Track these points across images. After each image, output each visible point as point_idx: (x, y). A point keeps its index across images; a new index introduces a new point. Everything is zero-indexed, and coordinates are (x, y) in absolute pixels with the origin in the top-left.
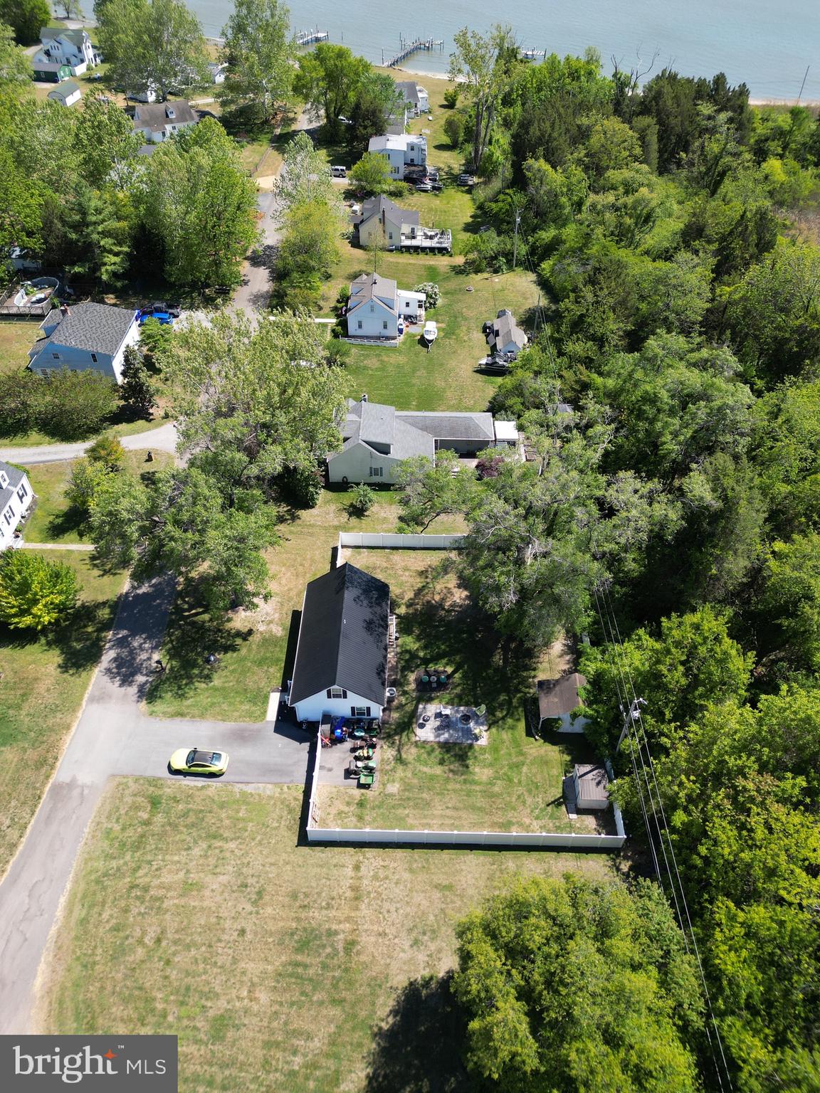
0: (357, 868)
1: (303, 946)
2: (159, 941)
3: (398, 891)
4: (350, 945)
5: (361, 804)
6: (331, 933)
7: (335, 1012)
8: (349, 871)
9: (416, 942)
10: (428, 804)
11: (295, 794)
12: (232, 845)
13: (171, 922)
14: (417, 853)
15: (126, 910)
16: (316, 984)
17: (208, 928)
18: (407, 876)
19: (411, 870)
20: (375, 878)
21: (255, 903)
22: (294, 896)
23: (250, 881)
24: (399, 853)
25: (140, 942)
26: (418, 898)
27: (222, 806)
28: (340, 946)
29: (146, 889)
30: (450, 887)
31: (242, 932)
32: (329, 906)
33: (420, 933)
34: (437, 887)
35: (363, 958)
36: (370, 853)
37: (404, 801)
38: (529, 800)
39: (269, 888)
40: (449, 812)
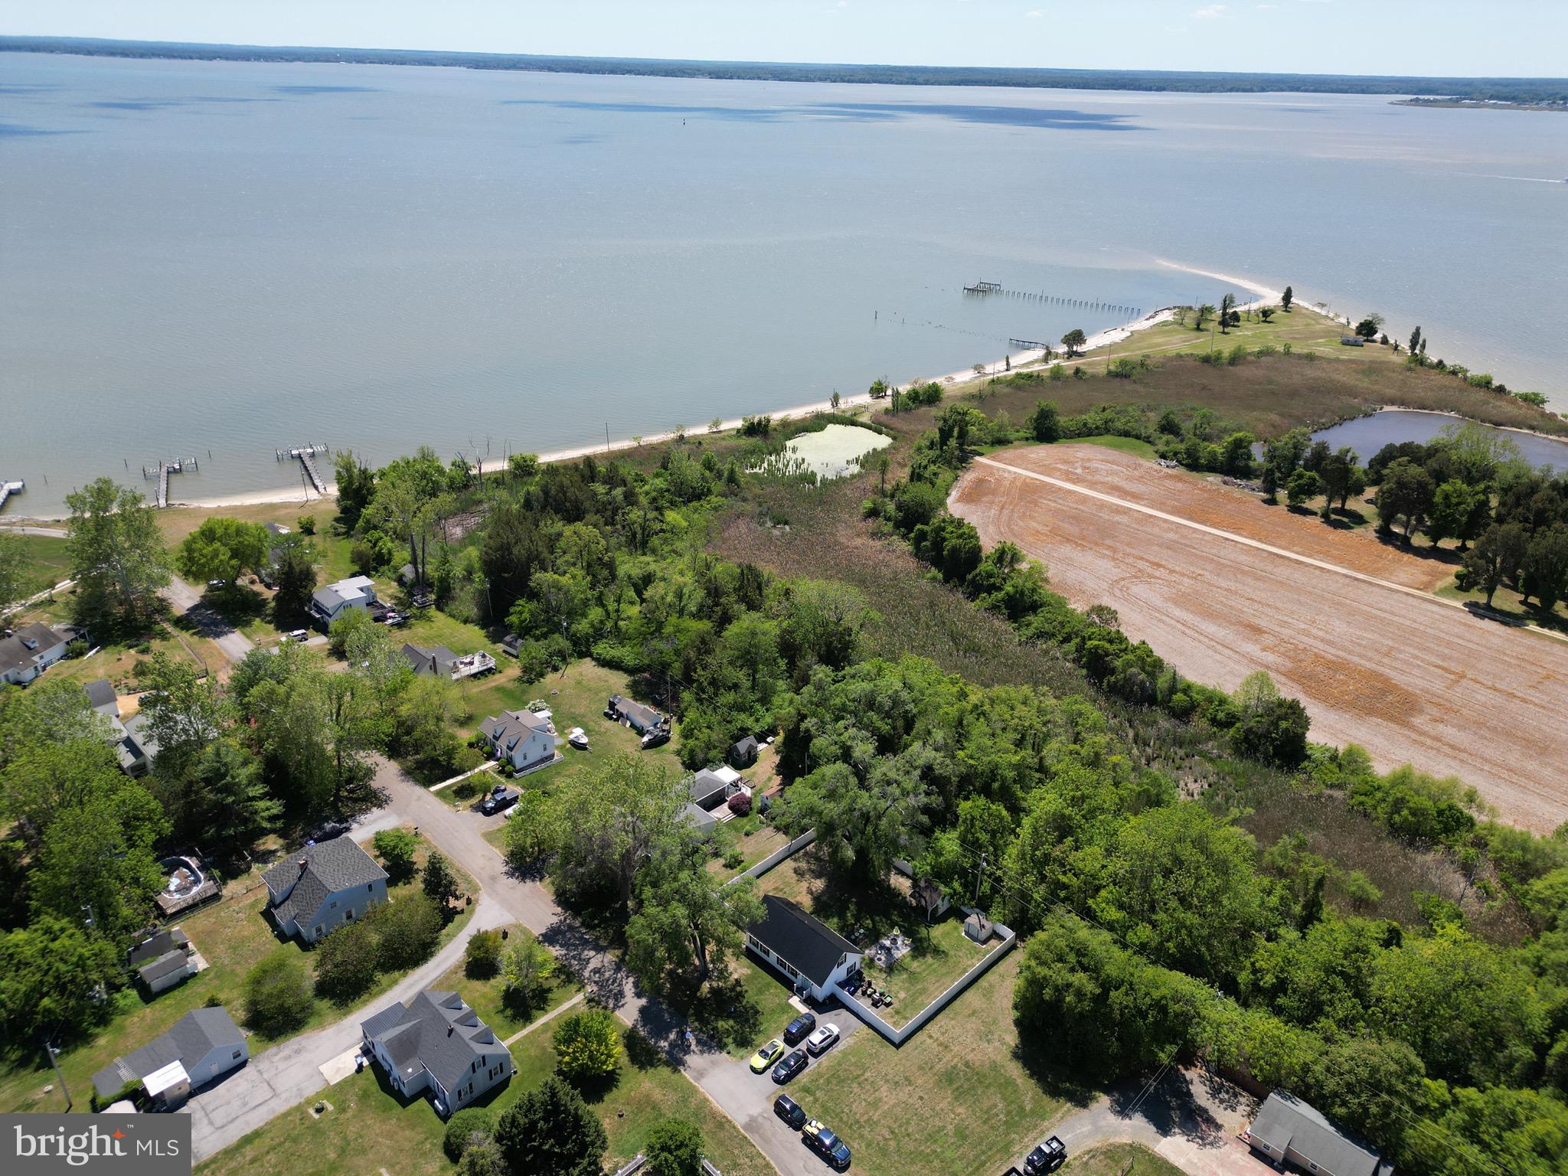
0: (930, 1037)
1: (950, 1081)
2: (893, 1132)
3: (958, 1031)
4: (967, 1065)
5: (898, 1012)
7: (993, 1089)
8: (929, 1041)
9: (988, 1042)
10: (923, 988)
11: (864, 1033)
12: (868, 1074)
13: (887, 1122)
14: (947, 1011)
16: (973, 1089)
17: (905, 1110)
18: (953, 1022)
19: (952, 1019)
20: (943, 1034)
21: (910, 1085)
22: (922, 1068)
23: (896, 1079)
24: (939, 1017)
26: (969, 1026)
27: (839, 1064)
28: (964, 1068)
30: (974, 1012)
31: (921, 1098)
32: (940, 1060)
34: (969, 1016)
35: (977, 1064)
36: (928, 1027)
37: (914, 998)
38: (961, 954)
39: (908, 1074)
40: (937, 985)
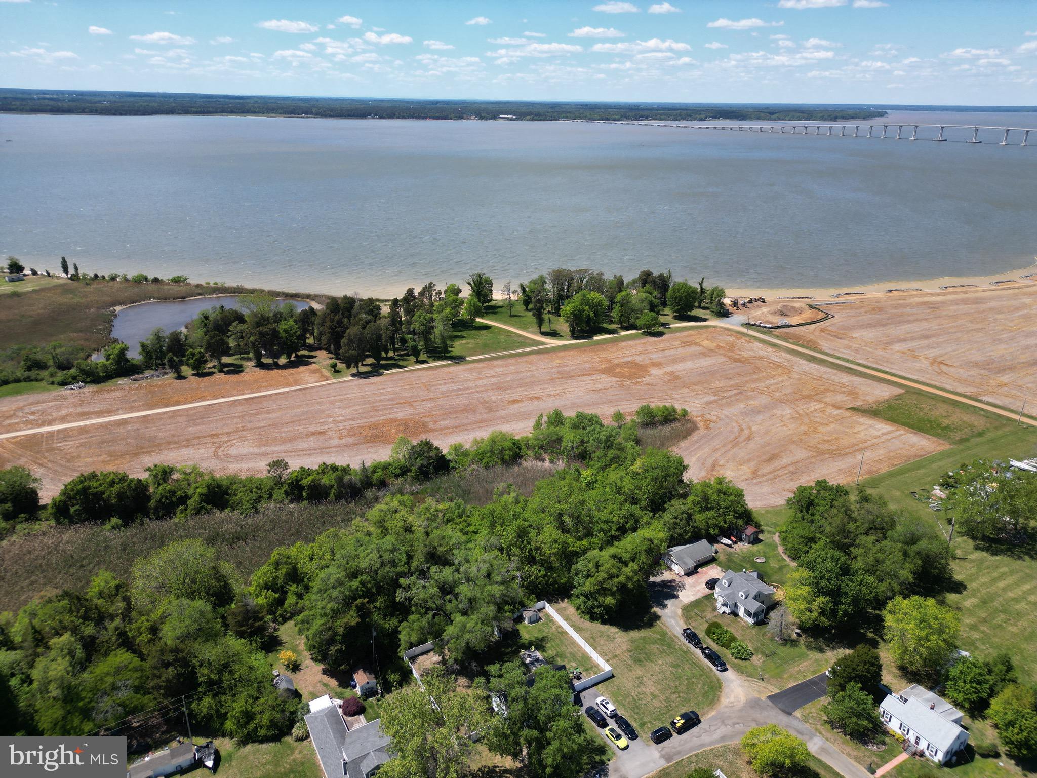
1: (640, 661)
2: (674, 693)
3: (605, 648)
4: (629, 651)
5: (587, 670)
6: (631, 657)
7: (647, 646)
9: (614, 638)
10: (571, 653)
11: (600, 689)
12: (633, 694)
13: (668, 693)
15: (677, 707)
16: (646, 654)
17: (659, 684)
20: (606, 654)
21: (642, 678)
22: (630, 670)
23: (637, 682)
25: (679, 697)
26: (602, 643)
27: (624, 705)
28: (632, 653)
29: (667, 706)
30: (593, 638)
31: (652, 675)
33: (611, 639)
34: (595, 640)
35: (630, 647)
37: (576, 660)
38: (546, 631)
39: (634, 677)
40: (569, 647)
